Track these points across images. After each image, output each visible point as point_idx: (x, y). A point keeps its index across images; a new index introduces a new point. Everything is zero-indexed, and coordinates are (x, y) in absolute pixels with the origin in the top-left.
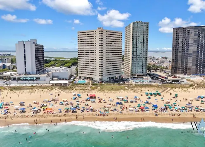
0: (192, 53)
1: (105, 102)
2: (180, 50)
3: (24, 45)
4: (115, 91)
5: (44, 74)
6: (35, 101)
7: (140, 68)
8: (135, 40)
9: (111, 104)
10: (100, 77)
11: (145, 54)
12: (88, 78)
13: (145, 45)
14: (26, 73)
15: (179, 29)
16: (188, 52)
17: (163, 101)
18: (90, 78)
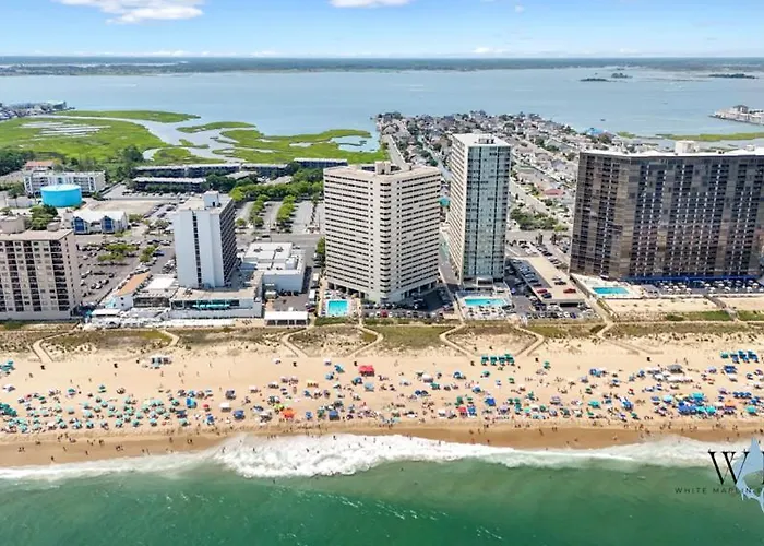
0: (622, 223)
3: (195, 218)
4: (416, 352)
5: (246, 286)
7: (485, 262)
8: (475, 192)
9: (405, 394)
10: (383, 295)
11: (499, 228)
12: (351, 291)
13: (499, 202)
14: (201, 287)
15: (594, 158)
16: (613, 220)
18: (356, 292)
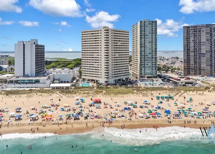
0: (205, 52)
1: (111, 108)
2: (192, 49)
3: (24, 45)
4: (122, 95)
5: (44, 76)
6: (33, 107)
7: (149, 69)
8: (143, 40)
9: (118, 110)
10: (106, 80)
11: (154, 54)
12: (92, 80)
13: (154, 44)
14: (24, 76)
15: (189, 27)
16: (201, 51)
17: (177, 105)
18: (94, 80)
